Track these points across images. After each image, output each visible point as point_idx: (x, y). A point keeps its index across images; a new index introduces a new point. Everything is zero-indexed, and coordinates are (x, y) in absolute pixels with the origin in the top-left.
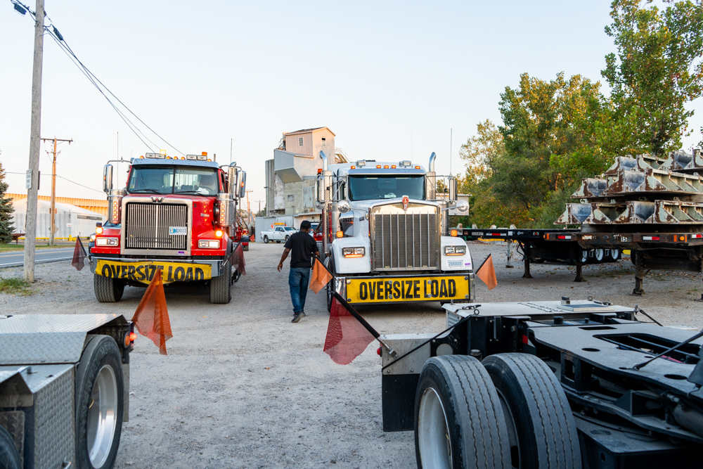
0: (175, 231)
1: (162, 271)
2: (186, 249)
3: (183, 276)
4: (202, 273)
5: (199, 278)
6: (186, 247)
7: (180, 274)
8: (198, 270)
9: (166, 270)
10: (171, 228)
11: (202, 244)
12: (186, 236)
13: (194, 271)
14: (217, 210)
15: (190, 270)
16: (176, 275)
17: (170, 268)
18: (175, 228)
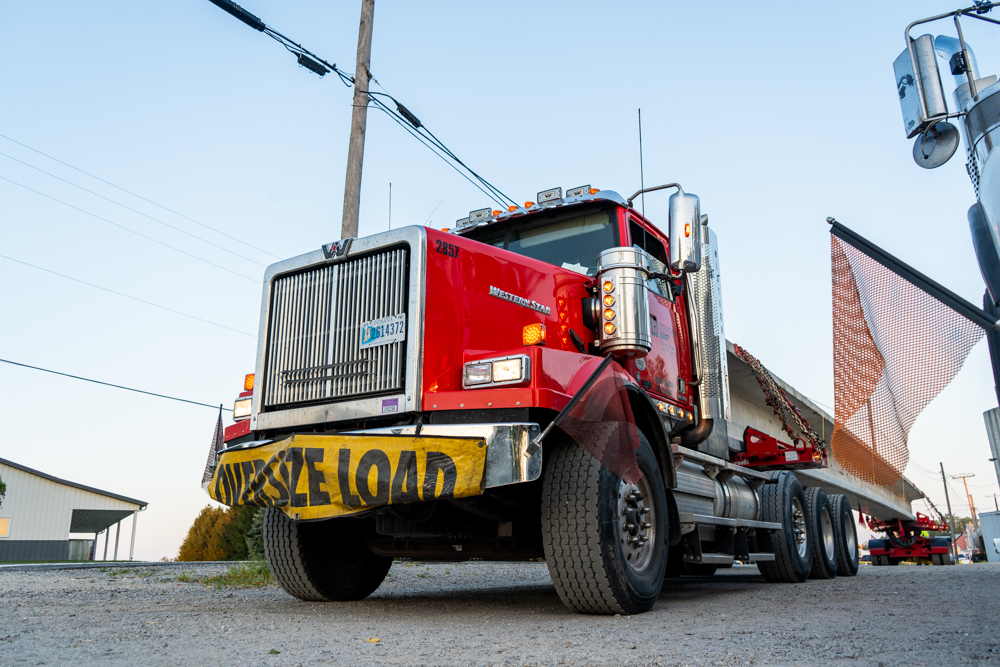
0: (375, 333)
1: (318, 466)
2: (402, 390)
3: (382, 485)
4: (451, 473)
5: (438, 492)
6: (403, 383)
7: (373, 476)
8: (436, 459)
9: (329, 465)
10: (365, 326)
11: (474, 375)
12: (404, 344)
13: (421, 465)
14: (595, 307)
15: (408, 460)
16: (362, 482)
17: (344, 456)
18: (375, 324)
